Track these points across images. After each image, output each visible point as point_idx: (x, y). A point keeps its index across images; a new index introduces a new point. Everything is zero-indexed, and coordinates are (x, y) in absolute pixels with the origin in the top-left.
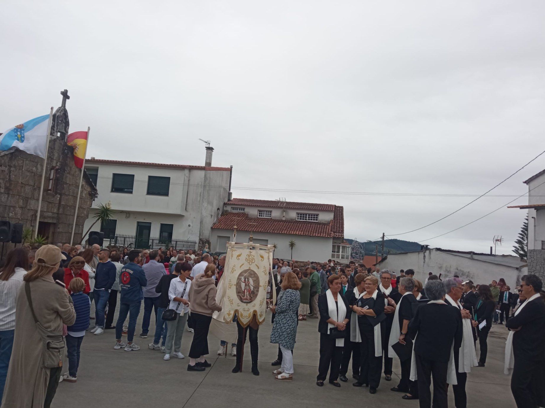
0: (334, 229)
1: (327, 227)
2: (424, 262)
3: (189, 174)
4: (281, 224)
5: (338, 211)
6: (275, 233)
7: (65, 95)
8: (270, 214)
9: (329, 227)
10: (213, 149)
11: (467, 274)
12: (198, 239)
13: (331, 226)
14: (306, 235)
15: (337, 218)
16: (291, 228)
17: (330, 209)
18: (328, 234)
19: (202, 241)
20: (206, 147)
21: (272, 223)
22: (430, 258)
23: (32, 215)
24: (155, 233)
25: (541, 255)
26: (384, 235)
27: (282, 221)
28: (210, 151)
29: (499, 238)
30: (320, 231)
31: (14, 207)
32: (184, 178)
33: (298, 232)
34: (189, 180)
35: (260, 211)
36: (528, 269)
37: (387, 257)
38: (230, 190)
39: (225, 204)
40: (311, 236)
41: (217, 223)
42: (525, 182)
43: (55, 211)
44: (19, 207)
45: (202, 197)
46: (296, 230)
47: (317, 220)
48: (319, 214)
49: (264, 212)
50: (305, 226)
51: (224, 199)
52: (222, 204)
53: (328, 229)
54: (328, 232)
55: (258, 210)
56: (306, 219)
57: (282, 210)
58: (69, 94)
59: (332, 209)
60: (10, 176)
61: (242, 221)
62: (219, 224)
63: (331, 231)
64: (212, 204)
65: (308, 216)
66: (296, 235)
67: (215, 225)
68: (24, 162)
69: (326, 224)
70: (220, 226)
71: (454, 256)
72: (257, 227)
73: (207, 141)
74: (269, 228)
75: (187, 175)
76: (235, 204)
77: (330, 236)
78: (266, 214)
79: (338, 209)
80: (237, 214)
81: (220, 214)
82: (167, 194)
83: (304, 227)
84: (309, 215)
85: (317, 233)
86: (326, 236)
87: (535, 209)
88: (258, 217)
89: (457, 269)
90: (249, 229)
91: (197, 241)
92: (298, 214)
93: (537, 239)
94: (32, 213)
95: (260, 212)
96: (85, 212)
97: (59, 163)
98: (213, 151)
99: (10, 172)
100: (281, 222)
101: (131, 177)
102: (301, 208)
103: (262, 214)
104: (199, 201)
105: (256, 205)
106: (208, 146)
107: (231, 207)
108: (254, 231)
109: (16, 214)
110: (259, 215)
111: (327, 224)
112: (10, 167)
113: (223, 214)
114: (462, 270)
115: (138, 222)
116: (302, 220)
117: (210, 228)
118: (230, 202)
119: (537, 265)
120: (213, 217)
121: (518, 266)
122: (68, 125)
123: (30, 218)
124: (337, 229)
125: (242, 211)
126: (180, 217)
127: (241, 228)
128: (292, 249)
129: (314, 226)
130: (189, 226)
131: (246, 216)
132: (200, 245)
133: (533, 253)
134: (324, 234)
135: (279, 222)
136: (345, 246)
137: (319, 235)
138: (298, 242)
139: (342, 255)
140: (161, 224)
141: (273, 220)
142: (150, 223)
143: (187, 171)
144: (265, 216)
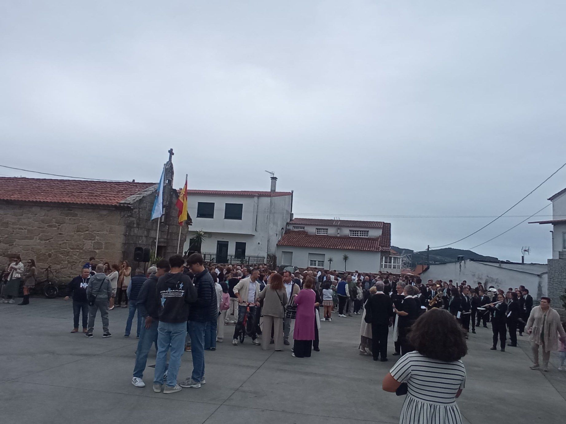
0: (382, 244)
1: (376, 242)
2: (460, 271)
3: (258, 201)
4: (336, 240)
5: (386, 228)
6: (331, 248)
7: (171, 152)
8: (327, 232)
9: (378, 242)
10: (277, 179)
11: (496, 280)
12: (266, 254)
13: (380, 241)
14: (357, 250)
15: (385, 234)
16: (345, 244)
17: (379, 226)
19: (270, 256)
20: (271, 177)
21: (328, 240)
22: (465, 267)
23: (152, 241)
24: (232, 250)
25: (559, 264)
26: (429, 247)
27: (337, 237)
28: (274, 180)
29: (527, 249)
30: (369, 245)
31: (142, 236)
32: (254, 205)
33: (350, 247)
34: (258, 205)
35: (317, 229)
36: (548, 276)
37: (429, 267)
38: (291, 211)
39: (287, 224)
40: (361, 250)
41: (281, 241)
42: (549, 199)
43: (166, 237)
44: (144, 236)
45: (268, 219)
46: (349, 245)
47: (367, 236)
48: (369, 231)
49: (321, 230)
50: (357, 241)
51: (287, 220)
52: (285, 224)
53: (376, 244)
54: (377, 247)
55: (316, 228)
56: (358, 235)
57: (336, 228)
58: (173, 152)
59: (381, 226)
60: (139, 215)
61: (303, 238)
62: (283, 241)
63: (379, 245)
64: (277, 225)
65: (359, 233)
66: (349, 249)
67: (280, 242)
68: (147, 204)
69: (375, 240)
70: (284, 243)
71: (484, 265)
72: (315, 244)
73: (271, 172)
74: (326, 244)
75: (256, 202)
76: (296, 224)
77: (378, 250)
78: (323, 232)
79: (386, 225)
80: (298, 232)
81: (284, 232)
82: (240, 218)
83: (355, 242)
85: (367, 248)
86: (375, 250)
87: (552, 224)
88: (316, 234)
89: (488, 277)
90: (309, 245)
91: (266, 256)
92: (351, 231)
93: (555, 250)
94: (151, 240)
96: (184, 237)
97: (168, 202)
98: (276, 180)
99: (139, 212)
100: (336, 239)
101: (212, 205)
102: (353, 226)
103: (319, 231)
104: (267, 223)
105: (314, 224)
106: (272, 176)
107: (293, 226)
108: (313, 246)
109: (143, 241)
110: (317, 232)
112: (139, 208)
113: (286, 233)
114: (492, 277)
115: (218, 241)
116: (354, 236)
117: (276, 245)
118: (292, 222)
119: (555, 272)
120: (278, 235)
121: (539, 273)
122: (173, 174)
123: (151, 244)
124: (384, 244)
125: (303, 230)
126: (251, 236)
127: (302, 245)
128: (345, 261)
129: (364, 241)
130: (259, 243)
131: (305, 233)
132: (268, 259)
133: (552, 262)
134: (373, 249)
135: (334, 239)
136: (396, 257)
137: (369, 249)
138: (351, 256)
139: (393, 265)
140: (236, 242)
141: (329, 236)
142: (228, 242)
143: (256, 199)
144: (322, 233)
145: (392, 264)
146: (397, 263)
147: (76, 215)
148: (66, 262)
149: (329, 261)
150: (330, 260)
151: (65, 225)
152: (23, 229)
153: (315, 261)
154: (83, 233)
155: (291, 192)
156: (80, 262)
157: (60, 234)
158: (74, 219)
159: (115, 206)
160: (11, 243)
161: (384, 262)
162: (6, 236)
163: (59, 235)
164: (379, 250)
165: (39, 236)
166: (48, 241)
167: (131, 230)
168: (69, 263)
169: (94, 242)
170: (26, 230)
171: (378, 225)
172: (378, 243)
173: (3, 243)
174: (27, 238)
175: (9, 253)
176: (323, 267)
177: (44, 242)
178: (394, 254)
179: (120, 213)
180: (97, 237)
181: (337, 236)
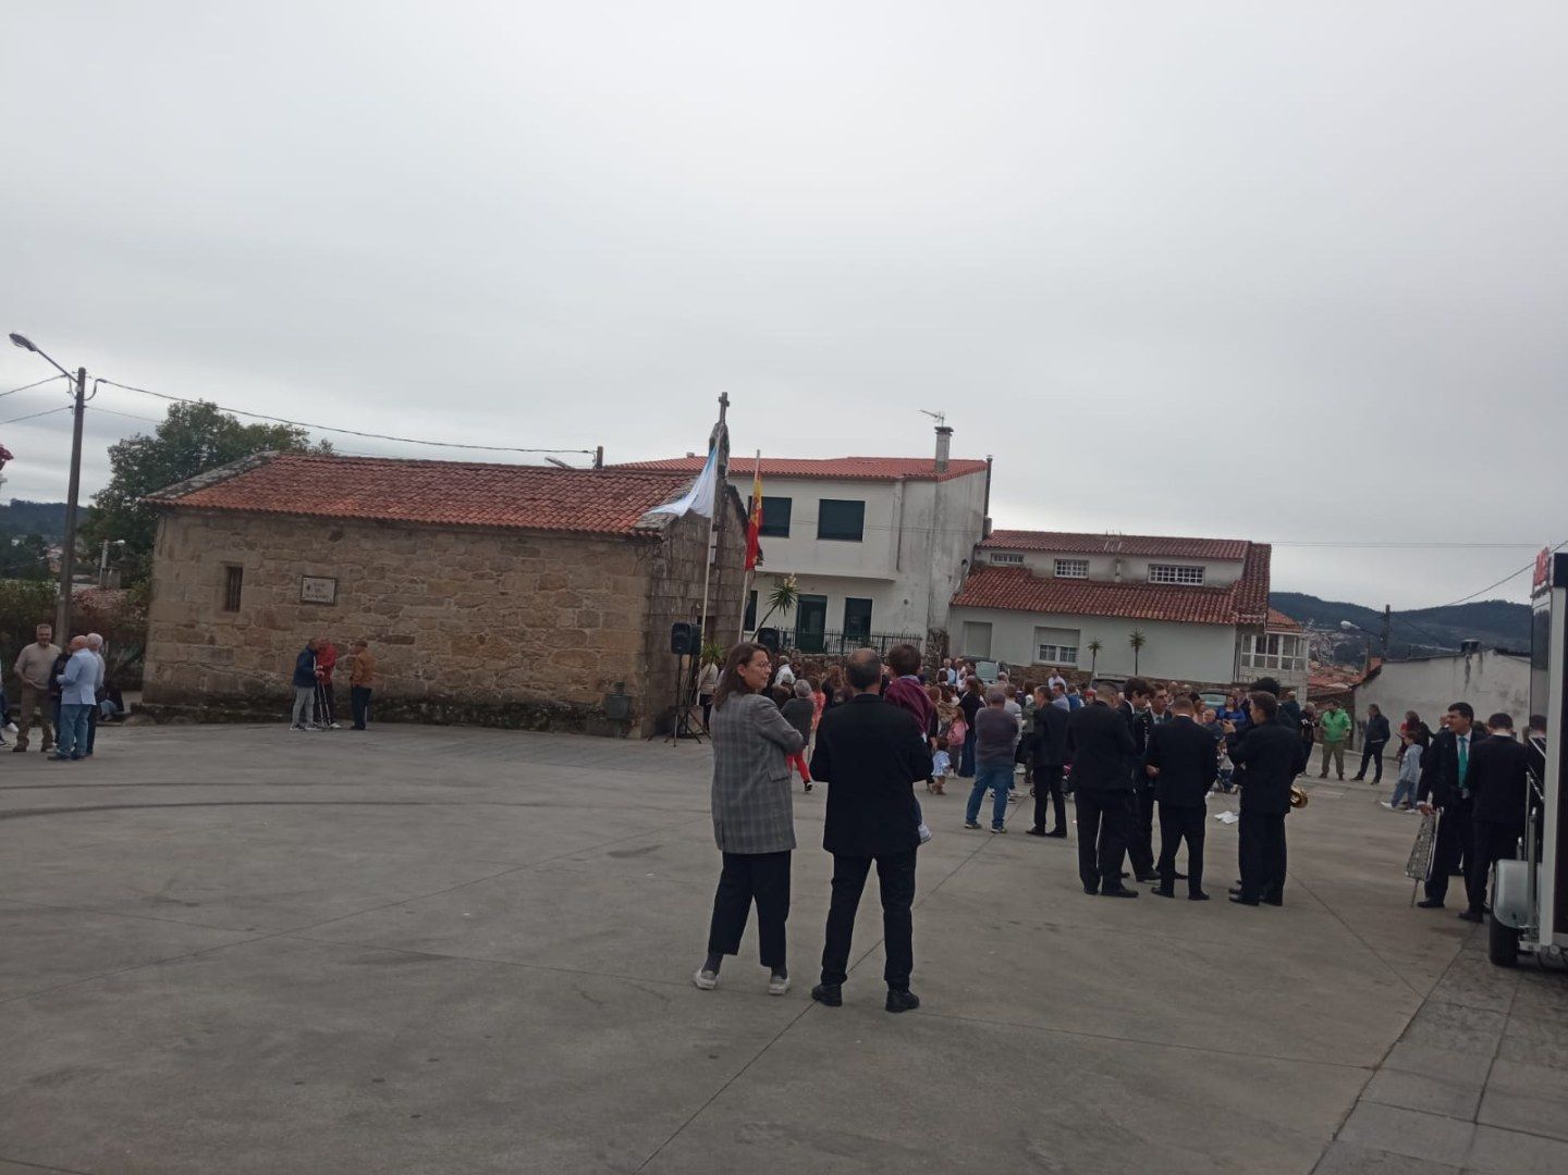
0: (1242, 603)
1: (1223, 599)
2: (1467, 682)
3: (903, 492)
4: (1110, 592)
5: (1256, 557)
6: (1096, 614)
7: (724, 402)
8: (1085, 569)
9: (1228, 599)
12: (925, 629)
13: (1235, 596)
14: (1169, 620)
15: (1252, 575)
16: (1134, 604)
17: (1235, 554)
18: (1225, 617)
19: (933, 634)
20: (936, 428)
21: (1088, 590)
22: (1481, 672)
24: (835, 620)
28: (945, 436)
30: (1205, 608)
31: (675, 598)
32: (893, 503)
33: (1150, 612)
34: (902, 505)
35: (1059, 561)
37: (1382, 668)
38: (986, 512)
39: (977, 548)
40: (1181, 622)
41: (961, 593)
43: (715, 596)
44: (680, 597)
45: (930, 540)
46: (1146, 607)
47: (1199, 581)
48: (1204, 568)
49: (1069, 564)
50: (1169, 596)
51: (974, 536)
52: (970, 548)
53: (1225, 603)
54: (1226, 612)
55: (1055, 559)
56: (1172, 580)
57: (1112, 559)
58: (729, 399)
59: (1241, 553)
62: (966, 595)
63: (1234, 608)
64: (951, 552)
65: (1176, 573)
66: (1146, 618)
67: (958, 598)
69: (1222, 592)
70: (968, 599)
72: (1053, 601)
73: (937, 414)
74: (1083, 603)
75: (899, 494)
76: (999, 546)
77: (1230, 621)
78: (1074, 568)
79: (1257, 550)
80: (1006, 569)
81: (968, 571)
82: (858, 537)
83: (1165, 599)
84: (1180, 570)
85: (1197, 615)
86: (1221, 622)
88: (1056, 575)
90: (1036, 606)
91: (924, 634)
92: (1152, 567)
95: (1059, 563)
98: (950, 434)
99: (671, 545)
100: (1112, 586)
101: (786, 503)
102: (1160, 553)
103: (1064, 568)
104: (926, 549)
105: (1049, 550)
106: (940, 425)
107: (992, 555)
108: (1048, 609)
109: (677, 609)
110: (1056, 570)
111: (1226, 590)
112: (672, 537)
113: (972, 572)
115: (799, 596)
116: (1162, 582)
117: (948, 605)
118: (988, 543)
120: (952, 579)
123: (689, 613)
124: (1248, 603)
125: (1020, 564)
126: (886, 584)
128: (1137, 650)
129: (1191, 596)
130: (906, 602)
131: (1028, 574)
132: (929, 642)
134: (1215, 617)
135: (1106, 588)
136: (1293, 636)
137: (1202, 619)
138: (1150, 635)
139: (1284, 659)
140: (847, 599)
141: (1092, 582)
142: (826, 597)
143: (899, 486)
144: (1071, 573)
145: (1280, 655)
146: (1297, 654)
147: (536, 553)
148: (519, 655)
149: (1090, 647)
150: (1095, 647)
151: (512, 574)
152: (417, 583)
153: (1054, 648)
154: (553, 593)
155: (985, 460)
156: (550, 654)
157: (503, 594)
158: (533, 563)
159: (628, 536)
160: (392, 612)
161: (1253, 650)
162: (381, 597)
163: (500, 597)
164: (1232, 622)
165: (457, 597)
166: (476, 609)
167: (658, 585)
168: (525, 655)
169: (580, 612)
170: (425, 586)
171: (1233, 551)
172: (1231, 601)
173: (376, 613)
174: (426, 602)
175: (390, 633)
176: (1074, 665)
177: (466, 610)
178: (1287, 626)
179: (636, 551)
180: (585, 602)
181: (1113, 583)
